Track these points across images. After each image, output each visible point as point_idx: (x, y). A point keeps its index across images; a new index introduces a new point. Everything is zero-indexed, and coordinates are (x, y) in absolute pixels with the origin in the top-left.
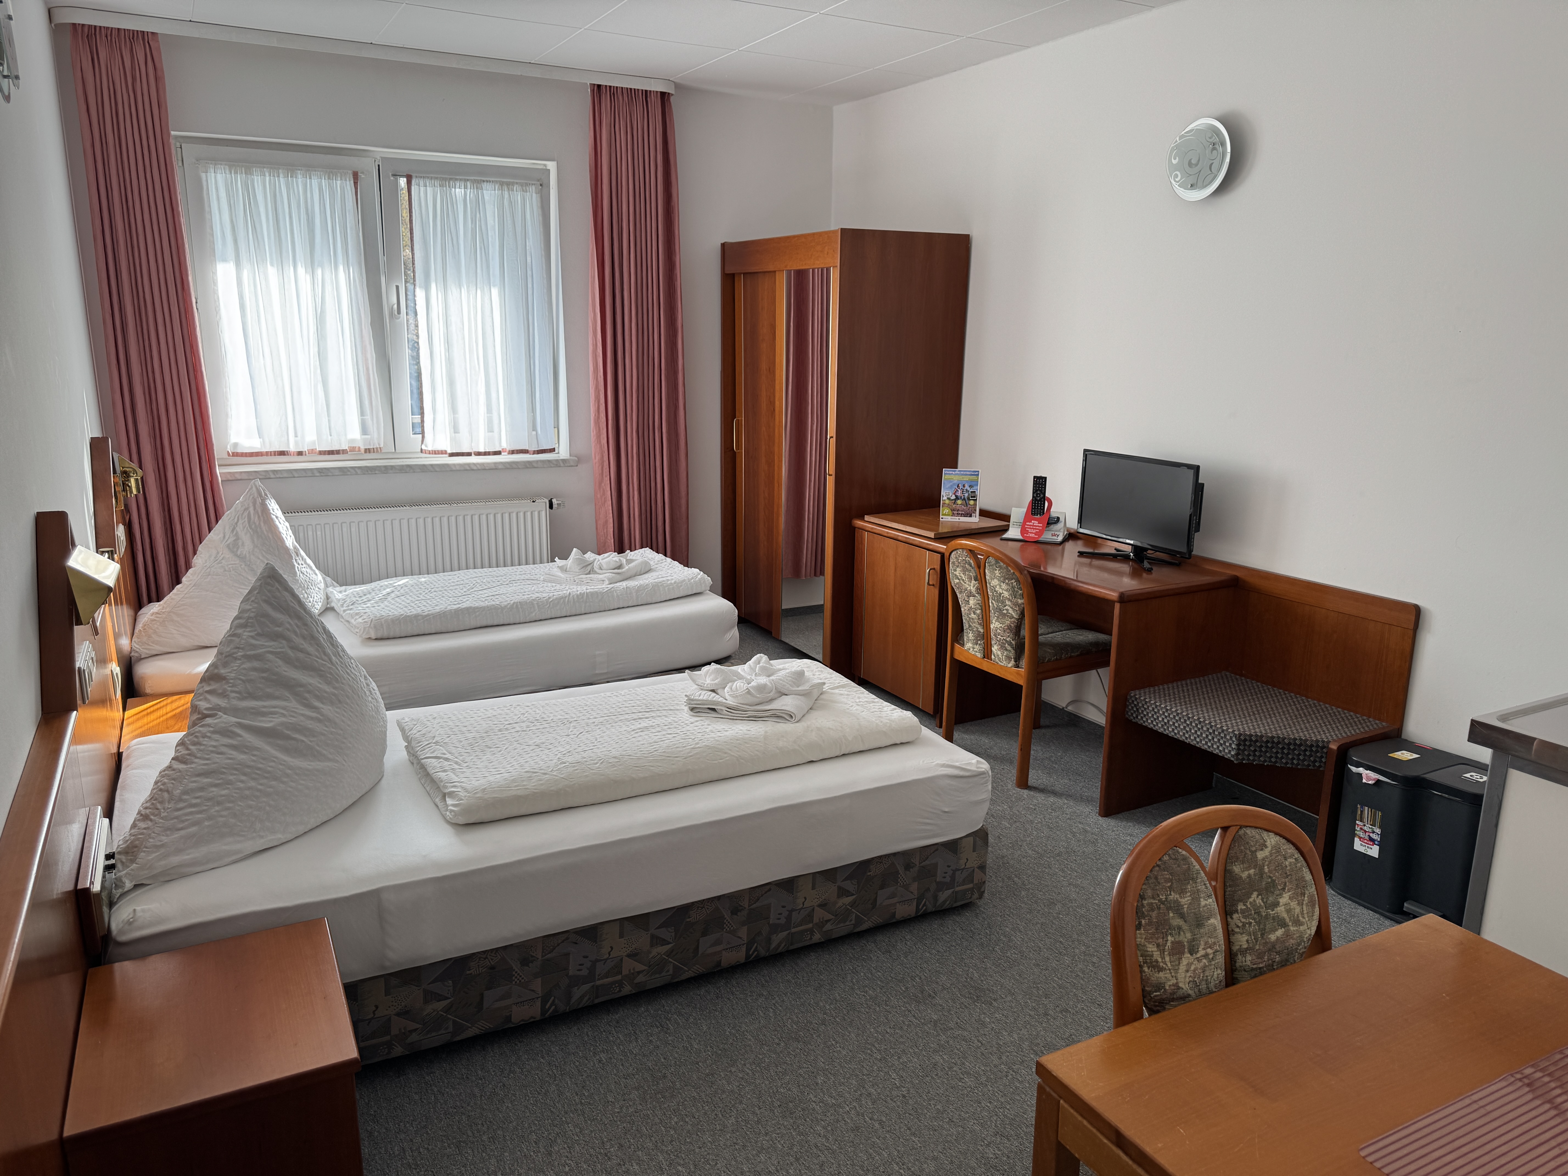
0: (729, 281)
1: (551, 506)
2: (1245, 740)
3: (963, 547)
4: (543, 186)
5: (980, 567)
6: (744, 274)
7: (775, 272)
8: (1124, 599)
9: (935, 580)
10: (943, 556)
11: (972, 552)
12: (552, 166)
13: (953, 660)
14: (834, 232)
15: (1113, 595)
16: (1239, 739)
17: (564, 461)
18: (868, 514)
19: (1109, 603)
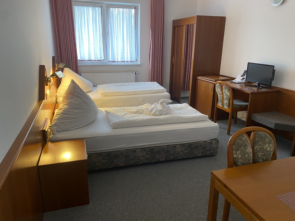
0: (174, 28)
1: (136, 74)
2: (276, 124)
3: (218, 83)
4: (137, 9)
5: (222, 87)
6: (177, 26)
7: (183, 25)
8: (252, 93)
9: (213, 90)
10: (214, 84)
11: (220, 84)
12: (139, 5)
13: (216, 108)
14: (195, 16)
15: (249, 92)
16: (275, 124)
17: (139, 65)
18: (199, 76)
19: (249, 94)
